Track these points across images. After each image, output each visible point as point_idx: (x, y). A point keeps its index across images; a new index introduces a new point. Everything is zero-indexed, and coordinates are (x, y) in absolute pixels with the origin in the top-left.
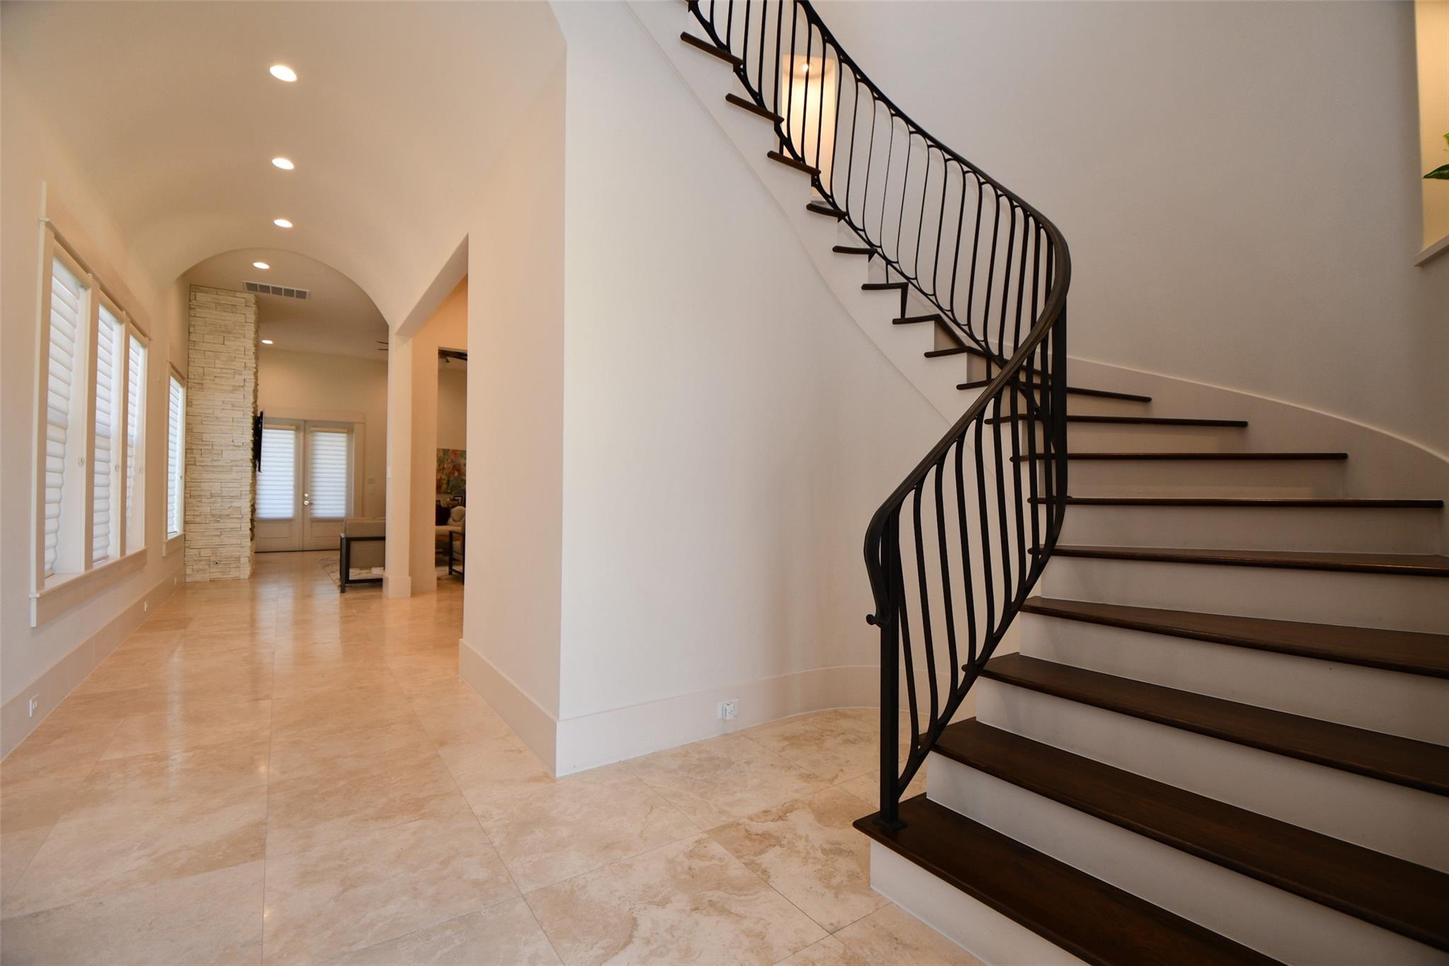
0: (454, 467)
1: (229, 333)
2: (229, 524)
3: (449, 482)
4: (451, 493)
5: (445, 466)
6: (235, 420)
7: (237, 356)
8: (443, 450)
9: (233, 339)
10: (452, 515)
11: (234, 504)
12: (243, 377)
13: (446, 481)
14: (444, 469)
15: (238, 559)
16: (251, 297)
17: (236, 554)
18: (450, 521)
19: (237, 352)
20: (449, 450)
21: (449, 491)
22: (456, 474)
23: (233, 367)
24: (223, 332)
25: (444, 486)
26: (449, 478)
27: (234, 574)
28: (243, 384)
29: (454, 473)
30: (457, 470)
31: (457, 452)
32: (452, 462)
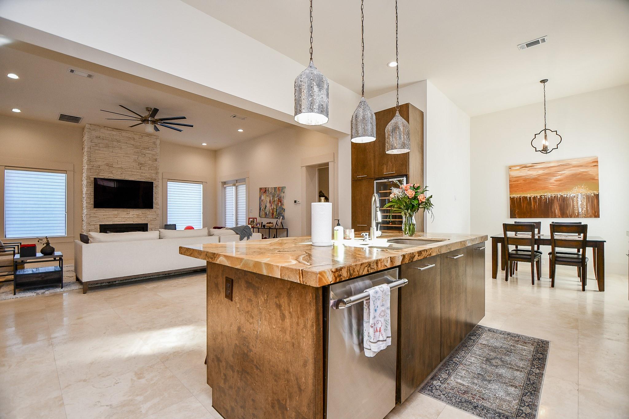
0: (279, 199)
3: (276, 211)
8: (274, 188)
14: (274, 201)
25: (275, 213)
26: (277, 207)
29: (279, 204)
30: (280, 202)
31: (280, 189)
32: (278, 196)
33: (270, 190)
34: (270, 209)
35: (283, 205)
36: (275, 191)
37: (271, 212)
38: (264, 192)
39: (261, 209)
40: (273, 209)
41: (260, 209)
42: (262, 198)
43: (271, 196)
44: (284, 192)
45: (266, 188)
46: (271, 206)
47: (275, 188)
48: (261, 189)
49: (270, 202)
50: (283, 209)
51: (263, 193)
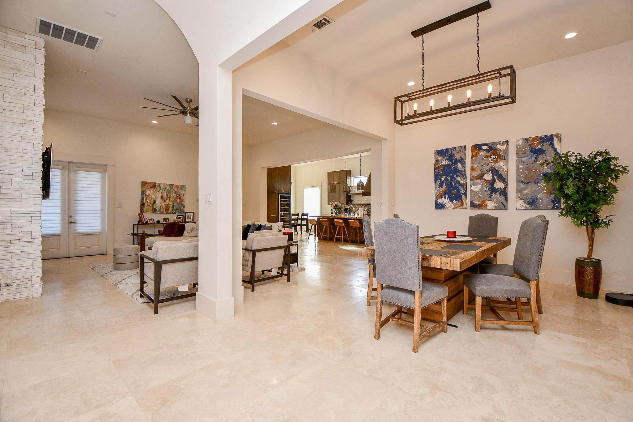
0: (177, 196)
1: (19, 70)
2: (21, 247)
3: (173, 207)
4: (175, 213)
5: (171, 196)
6: (24, 151)
7: (27, 93)
8: (169, 184)
9: (23, 76)
10: (186, 229)
11: (25, 229)
12: (33, 112)
13: (172, 206)
14: (170, 197)
15: (30, 279)
16: (41, 40)
17: (29, 275)
18: (185, 233)
19: (27, 89)
20: (173, 185)
21: (174, 212)
22: (178, 201)
23: (24, 103)
24: (13, 69)
25: (171, 209)
26: (173, 203)
27: (26, 293)
28: (32, 119)
29: (177, 200)
30: (179, 198)
31: (179, 187)
32: (175, 193)
33: (162, 186)
34: (163, 204)
35: (184, 202)
36: (170, 188)
37: (164, 207)
38: (151, 187)
39: (146, 204)
40: (168, 205)
41: (143, 204)
42: (148, 192)
43: (164, 192)
44: (185, 191)
45: (155, 183)
46: (165, 201)
47: (171, 186)
48: (144, 183)
49: (162, 197)
50: (183, 205)
51: (149, 187)
